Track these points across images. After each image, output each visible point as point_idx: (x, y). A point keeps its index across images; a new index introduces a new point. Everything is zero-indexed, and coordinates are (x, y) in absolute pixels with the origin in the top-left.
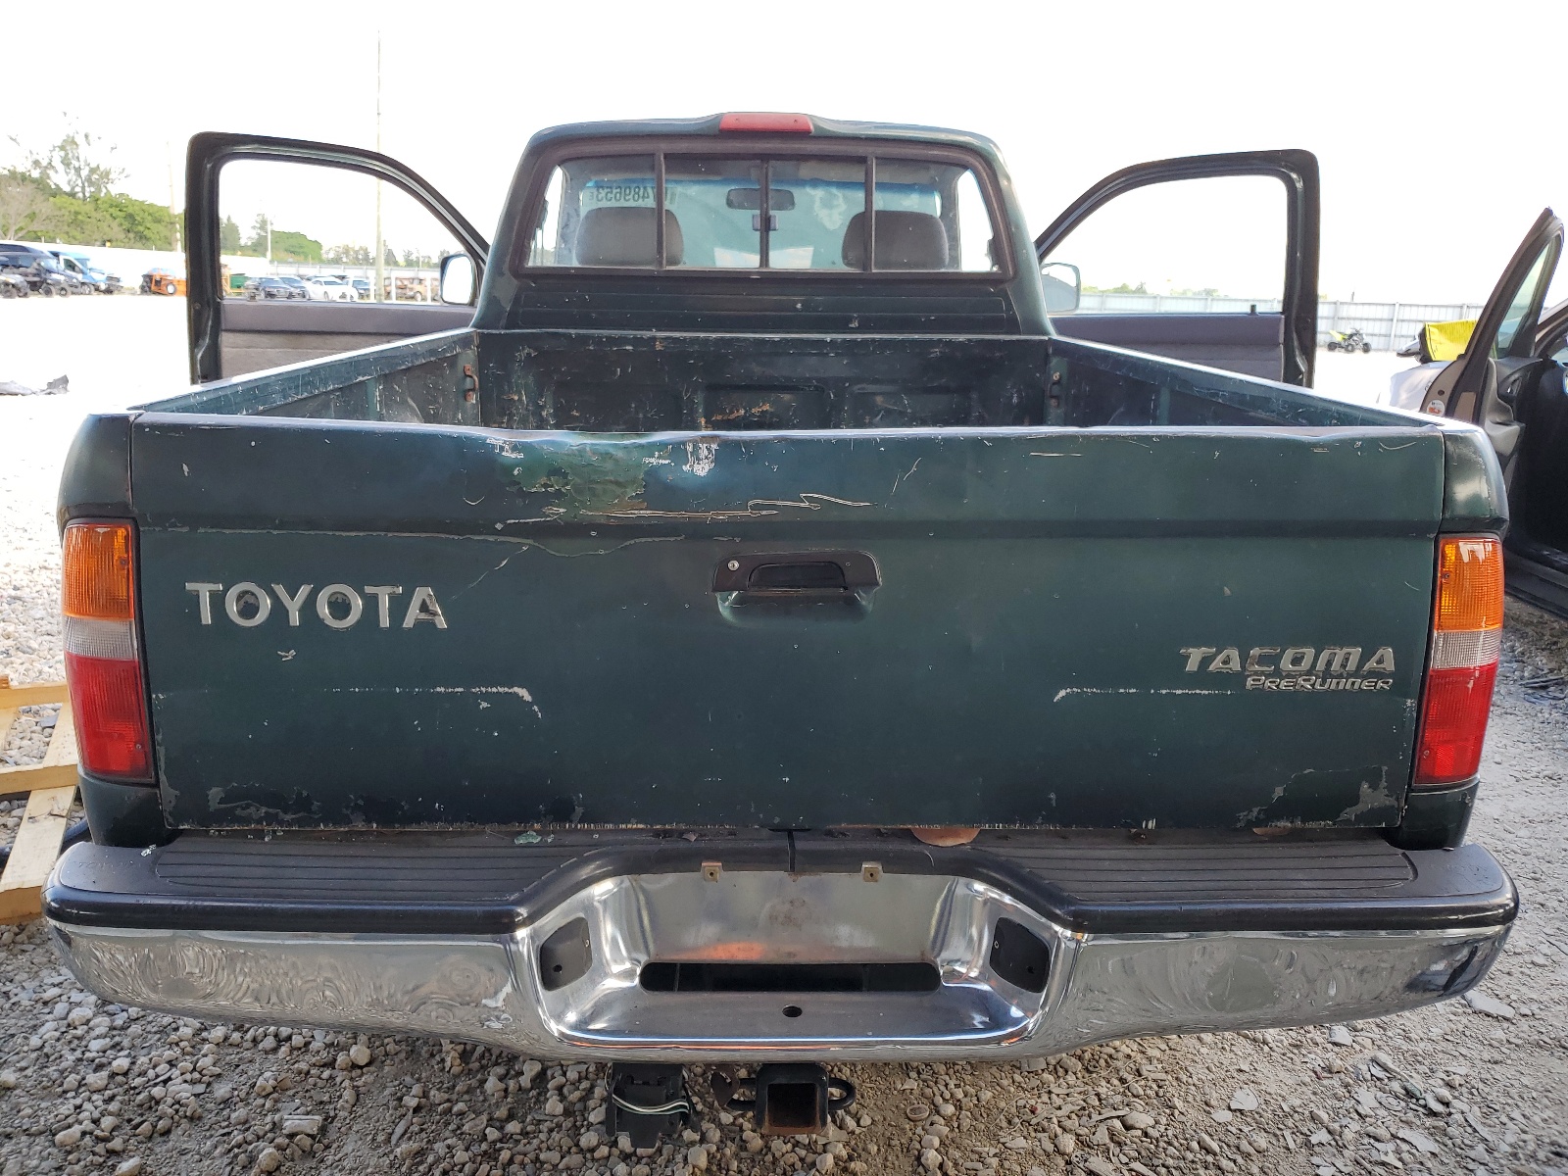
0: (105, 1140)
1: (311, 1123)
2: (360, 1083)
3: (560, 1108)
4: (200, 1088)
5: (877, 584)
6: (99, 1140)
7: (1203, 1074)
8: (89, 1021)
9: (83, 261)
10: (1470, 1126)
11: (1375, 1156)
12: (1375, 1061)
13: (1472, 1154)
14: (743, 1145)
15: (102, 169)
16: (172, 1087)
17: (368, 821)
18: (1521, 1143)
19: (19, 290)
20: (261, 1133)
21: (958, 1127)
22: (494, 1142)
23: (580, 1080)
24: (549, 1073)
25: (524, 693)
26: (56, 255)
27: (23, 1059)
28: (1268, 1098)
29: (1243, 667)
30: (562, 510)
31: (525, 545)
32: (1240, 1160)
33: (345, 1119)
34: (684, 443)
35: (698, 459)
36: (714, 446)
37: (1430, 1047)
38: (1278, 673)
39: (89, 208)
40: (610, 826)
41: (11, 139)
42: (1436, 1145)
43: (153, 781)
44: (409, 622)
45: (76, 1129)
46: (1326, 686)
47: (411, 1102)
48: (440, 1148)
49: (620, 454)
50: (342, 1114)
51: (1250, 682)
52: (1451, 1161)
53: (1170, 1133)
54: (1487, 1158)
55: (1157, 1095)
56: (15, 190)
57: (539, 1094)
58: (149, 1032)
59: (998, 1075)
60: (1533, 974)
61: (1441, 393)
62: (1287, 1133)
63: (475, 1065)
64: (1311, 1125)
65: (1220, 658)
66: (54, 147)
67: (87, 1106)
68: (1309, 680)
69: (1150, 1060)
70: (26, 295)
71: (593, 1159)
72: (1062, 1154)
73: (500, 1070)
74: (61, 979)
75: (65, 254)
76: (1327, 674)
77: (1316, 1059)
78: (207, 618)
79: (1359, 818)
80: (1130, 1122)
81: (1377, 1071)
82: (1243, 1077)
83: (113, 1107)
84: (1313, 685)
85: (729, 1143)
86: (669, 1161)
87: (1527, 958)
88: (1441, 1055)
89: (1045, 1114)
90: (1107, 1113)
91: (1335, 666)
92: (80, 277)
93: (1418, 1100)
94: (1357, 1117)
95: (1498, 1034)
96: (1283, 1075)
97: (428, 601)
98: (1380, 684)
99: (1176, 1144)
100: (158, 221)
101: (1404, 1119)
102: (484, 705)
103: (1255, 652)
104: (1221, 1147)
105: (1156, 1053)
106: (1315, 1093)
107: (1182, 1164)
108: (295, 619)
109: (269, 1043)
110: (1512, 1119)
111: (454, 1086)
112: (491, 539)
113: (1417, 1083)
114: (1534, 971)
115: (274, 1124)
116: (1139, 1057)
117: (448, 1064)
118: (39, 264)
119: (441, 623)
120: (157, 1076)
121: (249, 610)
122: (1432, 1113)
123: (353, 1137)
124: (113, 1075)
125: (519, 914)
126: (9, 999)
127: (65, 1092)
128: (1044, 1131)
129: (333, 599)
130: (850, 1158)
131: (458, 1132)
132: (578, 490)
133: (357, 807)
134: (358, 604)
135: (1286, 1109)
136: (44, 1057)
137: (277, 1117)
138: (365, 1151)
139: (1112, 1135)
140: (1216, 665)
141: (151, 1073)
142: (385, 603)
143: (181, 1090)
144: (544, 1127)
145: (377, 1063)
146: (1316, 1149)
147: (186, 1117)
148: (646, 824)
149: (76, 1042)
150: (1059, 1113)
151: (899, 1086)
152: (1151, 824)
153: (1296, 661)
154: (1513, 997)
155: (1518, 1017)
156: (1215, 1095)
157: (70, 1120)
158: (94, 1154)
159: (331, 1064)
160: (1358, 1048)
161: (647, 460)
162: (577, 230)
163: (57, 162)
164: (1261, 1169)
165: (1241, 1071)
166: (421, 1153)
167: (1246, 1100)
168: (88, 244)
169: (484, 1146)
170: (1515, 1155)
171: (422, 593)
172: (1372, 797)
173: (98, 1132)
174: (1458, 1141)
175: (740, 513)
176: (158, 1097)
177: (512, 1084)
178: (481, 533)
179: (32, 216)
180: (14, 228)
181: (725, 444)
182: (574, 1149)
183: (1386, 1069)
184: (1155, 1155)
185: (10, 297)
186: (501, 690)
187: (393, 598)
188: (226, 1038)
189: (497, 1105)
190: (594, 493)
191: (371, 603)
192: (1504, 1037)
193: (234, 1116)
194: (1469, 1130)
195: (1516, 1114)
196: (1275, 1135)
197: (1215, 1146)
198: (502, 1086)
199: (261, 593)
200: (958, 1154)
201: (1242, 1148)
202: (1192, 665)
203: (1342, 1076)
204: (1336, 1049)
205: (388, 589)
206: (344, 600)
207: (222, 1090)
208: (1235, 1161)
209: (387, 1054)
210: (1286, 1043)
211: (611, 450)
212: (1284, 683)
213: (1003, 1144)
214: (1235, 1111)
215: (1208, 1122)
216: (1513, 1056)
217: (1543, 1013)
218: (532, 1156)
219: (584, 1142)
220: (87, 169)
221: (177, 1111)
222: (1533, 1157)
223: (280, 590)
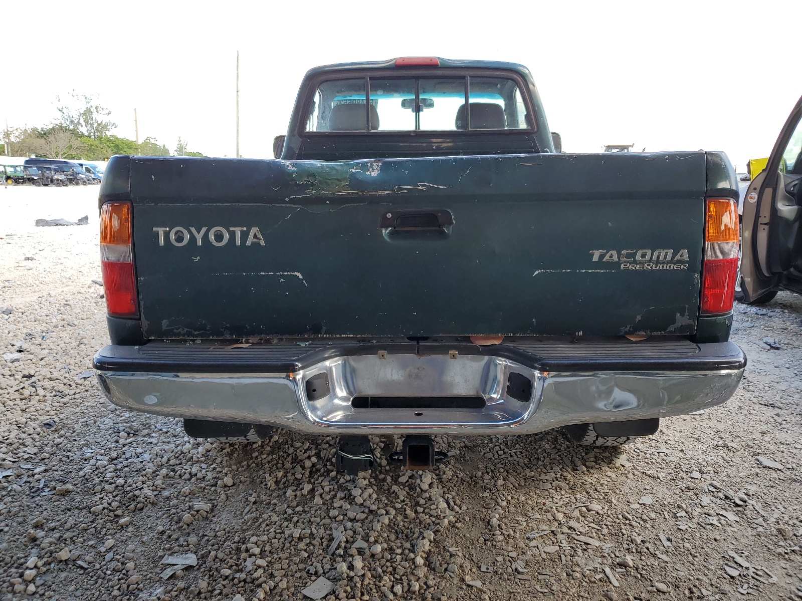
0: (114, 511)
1: (207, 506)
2: (228, 492)
3: (321, 501)
4: (156, 493)
5: (453, 223)
6: (111, 511)
7: (628, 491)
8: (105, 466)
9: (95, 168)
10: (756, 510)
11: (708, 521)
12: (711, 485)
13: (756, 521)
14: (406, 516)
15: (104, 123)
16: (143, 491)
17: (231, 334)
18: (781, 518)
19: (63, 182)
20: (184, 510)
21: (508, 511)
22: (290, 515)
23: (330, 492)
24: (316, 489)
25: (299, 275)
26: (81, 165)
27: (76, 480)
28: (658, 499)
29: (619, 258)
30: (313, 192)
31: (298, 208)
32: (642, 522)
33: (222, 506)
34: (367, 163)
35: (373, 170)
36: (380, 164)
37: (739, 480)
38: (635, 262)
39: (97, 142)
40: (338, 336)
41: (60, 110)
42: (738, 518)
43: (138, 317)
44: (248, 243)
45: (101, 507)
46: (658, 268)
47: (252, 499)
48: (265, 516)
49: (339, 168)
50: (220, 504)
51: (622, 266)
52: (746, 525)
53: (609, 512)
54: (764, 523)
55: (604, 498)
56: (61, 135)
57: (311, 497)
58: (133, 471)
59: (528, 491)
60: (794, 452)
61: (755, 189)
62: (666, 513)
63: (281, 486)
64: (678, 510)
65: (608, 255)
66: (81, 114)
67: (105, 497)
68: (650, 265)
69: (602, 485)
70: (67, 185)
71: (336, 521)
72: (557, 521)
73: (294, 488)
74: (92, 451)
75: (85, 165)
76: (658, 262)
77: (683, 485)
78: (162, 243)
79: (677, 330)
80: (590, 508)
81: (712, 489)
82: (646, 491)
83: (118, 498)
84: (652, 267)
85: (399, 515)
86: (371, 522)
87: (792, 446)
88: (744, 483)
89: (550, 505)
90: (579, 505)
91: (661, 258)
92: (93, 176)
93: (731, 500)
94: (700, 507)
95: (774, 475)
96: (665, 490)
97: (257, 234)
98: (682, 266)
99: (611, 516)
100: (130, 148)
101: (723, 507)
102: (282, 280)
103: (624, 252)
104: (633, 518)
105: (606, 482)
106: (681, 497)
107: (614, 524)
108: (200, 243)
109: (187, 476)
110: (778, 508)
111: (272, 495)
112: (284, 205)
113: (731, 493)
114: (795, 451)
115: (190, 506)
116: (596, 484)
117: (269, 486)
118: (73, 170)
119: (263, 243)
120: (137, 487)
121: (180, 239)
122: (737, 505)
123: (225, 512)
124: (117, 487)
125: (297, 365)
126: (69, 458)
127: (95, 493)
128: (549, 512)
129: (216, 233)
130: (456, 522)
131: (274, 510)
132: (320, 182)
133: (227, 328)
134: (227, 236)
135: (665, 503)
136: (85, 480)
137: (191, 504)
138: (231, 517)
139: (581, 512)
140: (607, 258)
141: (134, 486)
142: (238, 234)
143: (147, 492)
144: (313, 509)
145: (237, 485)
146: (679, 518)
147: (150, 503)
148: (353, 334)
149: (100, 474)
150: (556, 505)
151: (481, 495)
152: (581, 333)
153: (643, 256)
154: (783, 461)
155: (785, 469)
156: (632, 498)
157: (98, 503)
158: (109, 516)
159: (215, 485)
160: (703, 480)
161: (350, 170)
162: (329, 115)
163: (82, 121)
164: (652, 526)
165: (646, 489)
166: (257, 519)
167: (647, 500)
168: (96, 160)
169: (285, 516)
170: (778, 523)
171: (254, 230)
172: (682, 320)
173: (110, 508)
174: (750, 516)
175: (391, 192)
176: (137, 495)
177: (298, 493)
178: (279, 203)
179: (70, 147)
180: (61, 153)
181: (384, 163)
182: (327, 517)
183: (716, 487)
184: (602, 521)
185: (59, 186)
186: (289, 273)
187: (242, 232)
188: (167, 475)
189: (292, 501)
190: (328, 184)
191: (232, 234)
192: (777, 477)
193: (171, 503)
194: (755, 512)
195: (780, 507)
196: (660, 514)
197: (630, 517)
198: (294, 494)
199: (185, 232)
200: (507, 521)
201: (643, 518)
202: (595, 258)
203: (695, 491)
204: (693, 480)
205: (240, 228)
206: (221, 234)
207: (166, 493)
208: (639, 523)
209: (241, 482)
210: (668, 478)
211: (335, 166)
212: (638, 266)
213: (529, 517)
214: (641, 504)
215: (627, 508)
216: (781, 484)
217: (798, 468)
218: (308, 519)
219: (331, 514)
220: (96, 124)
221: (146, 500)
222: (787, 523)
223: (193, 230)
